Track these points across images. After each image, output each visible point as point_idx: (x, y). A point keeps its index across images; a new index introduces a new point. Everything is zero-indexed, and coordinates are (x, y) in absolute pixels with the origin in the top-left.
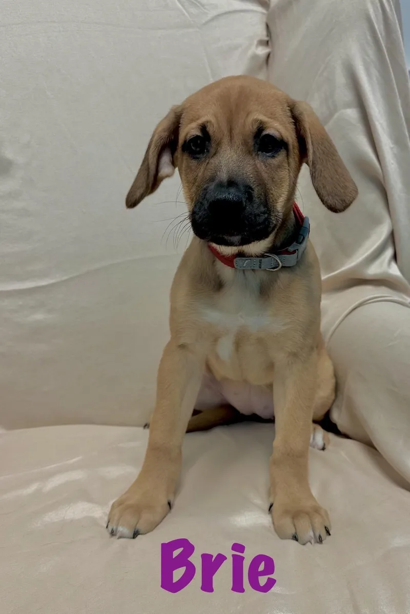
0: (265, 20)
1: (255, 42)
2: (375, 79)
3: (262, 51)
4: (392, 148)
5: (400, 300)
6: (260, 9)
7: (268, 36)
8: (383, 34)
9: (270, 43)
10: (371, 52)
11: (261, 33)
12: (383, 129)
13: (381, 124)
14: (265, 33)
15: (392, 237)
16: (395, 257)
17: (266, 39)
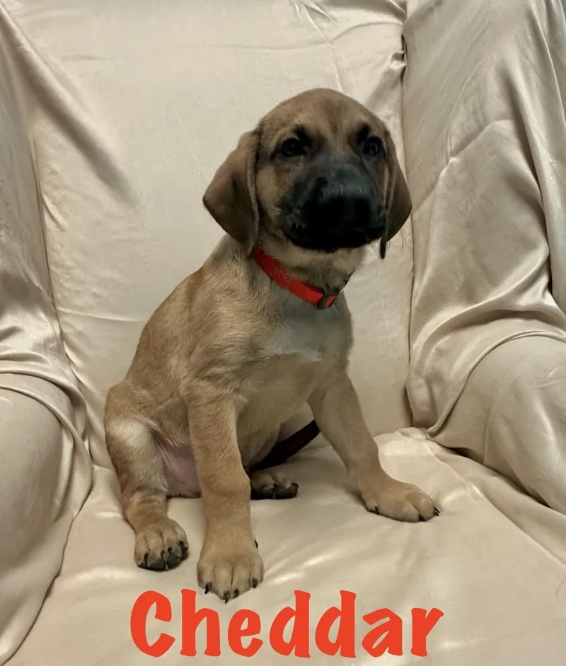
0: (399, 32)
1: (390, 57)
2: (534, 85)
3: (397, 66)
4: (551, 164)
5: (556, 335)
6: (394, 20)
7: (403, 49)
8: (547, 32)
9: (405, 56)
10: (532, 54)
11: (397, 46)
12: (542, 142)
13: (540, 137)
14: (400, 46)
15: (548, 265)
16: (550, 287)
17: (402, 52)
